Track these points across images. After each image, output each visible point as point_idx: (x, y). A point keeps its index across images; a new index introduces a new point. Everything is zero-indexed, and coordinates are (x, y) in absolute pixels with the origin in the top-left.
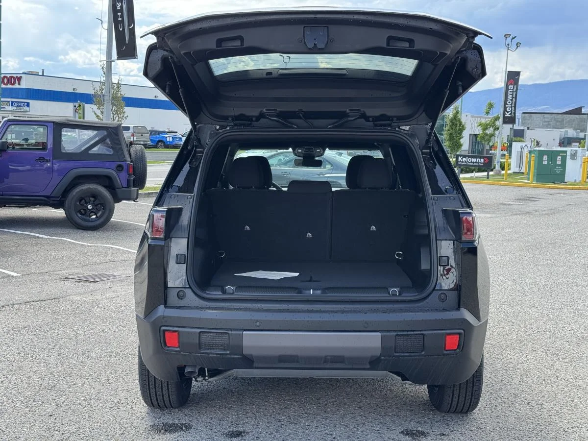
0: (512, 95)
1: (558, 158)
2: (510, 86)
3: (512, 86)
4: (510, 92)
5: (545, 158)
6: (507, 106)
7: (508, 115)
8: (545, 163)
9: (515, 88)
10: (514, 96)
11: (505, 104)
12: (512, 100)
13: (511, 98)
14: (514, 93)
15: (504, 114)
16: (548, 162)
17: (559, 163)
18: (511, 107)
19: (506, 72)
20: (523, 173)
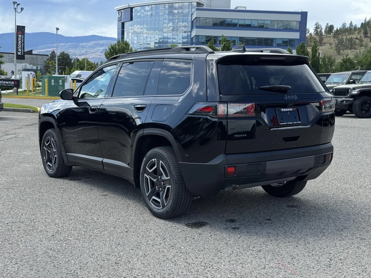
0: (21, 41)
1: (60, 81)
2: (19, 35)
3: (21, 35)
4: (20, 39)
5: (53, 81)
6: (18, 48)
7: (19, 54)
8: (53, 84)
9: (23, 37)
10: (22, 42)
11: (17, 46)
12: (21, 44)
13: (21, 43)
14: (23, 40)
15: (17, 53)
16: (55, 84)
17: (61, 84)
18: (21, 49)
19: (15, 26)
20: (31, 91)
